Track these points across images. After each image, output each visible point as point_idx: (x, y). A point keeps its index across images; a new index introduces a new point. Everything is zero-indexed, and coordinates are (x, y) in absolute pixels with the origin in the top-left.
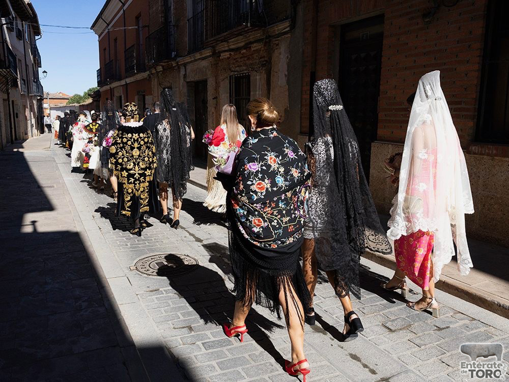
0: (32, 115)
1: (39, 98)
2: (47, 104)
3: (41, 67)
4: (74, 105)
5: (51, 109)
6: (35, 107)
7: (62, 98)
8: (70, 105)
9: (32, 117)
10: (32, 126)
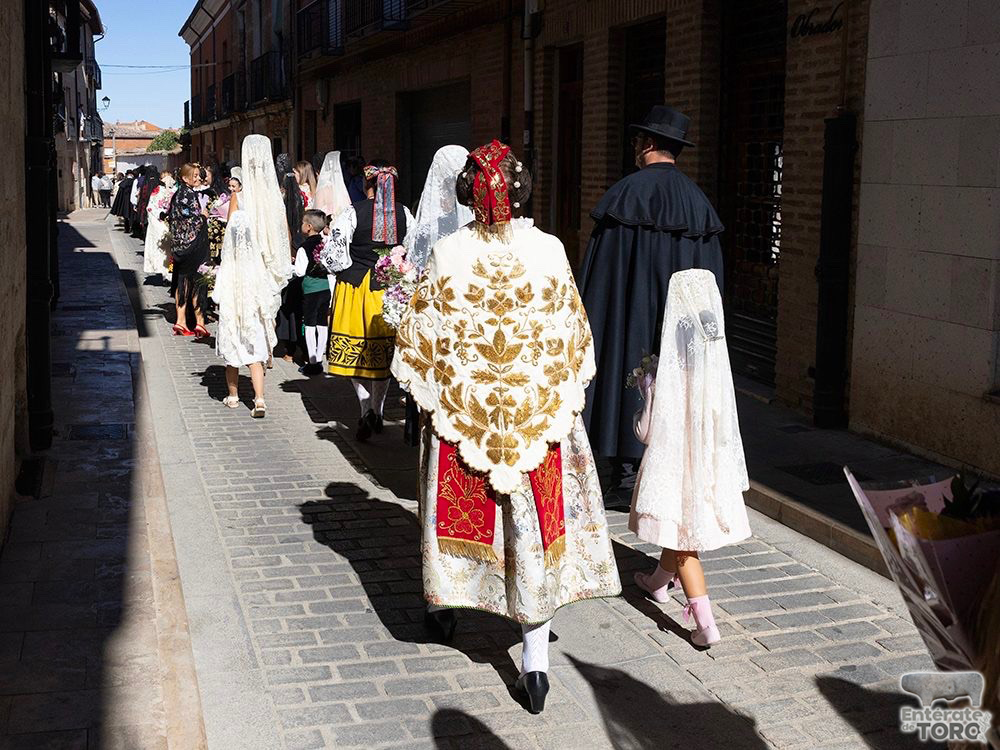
0: (82, 173)
1: (94, 144)
2: (112, 150)
3: (100, 88)
4: (159, 152)
5: (118, 159)
6: (88, 159)
7: (140, 136)
8: (155, 152)
9: (82, 176)
10: (81, 190)
